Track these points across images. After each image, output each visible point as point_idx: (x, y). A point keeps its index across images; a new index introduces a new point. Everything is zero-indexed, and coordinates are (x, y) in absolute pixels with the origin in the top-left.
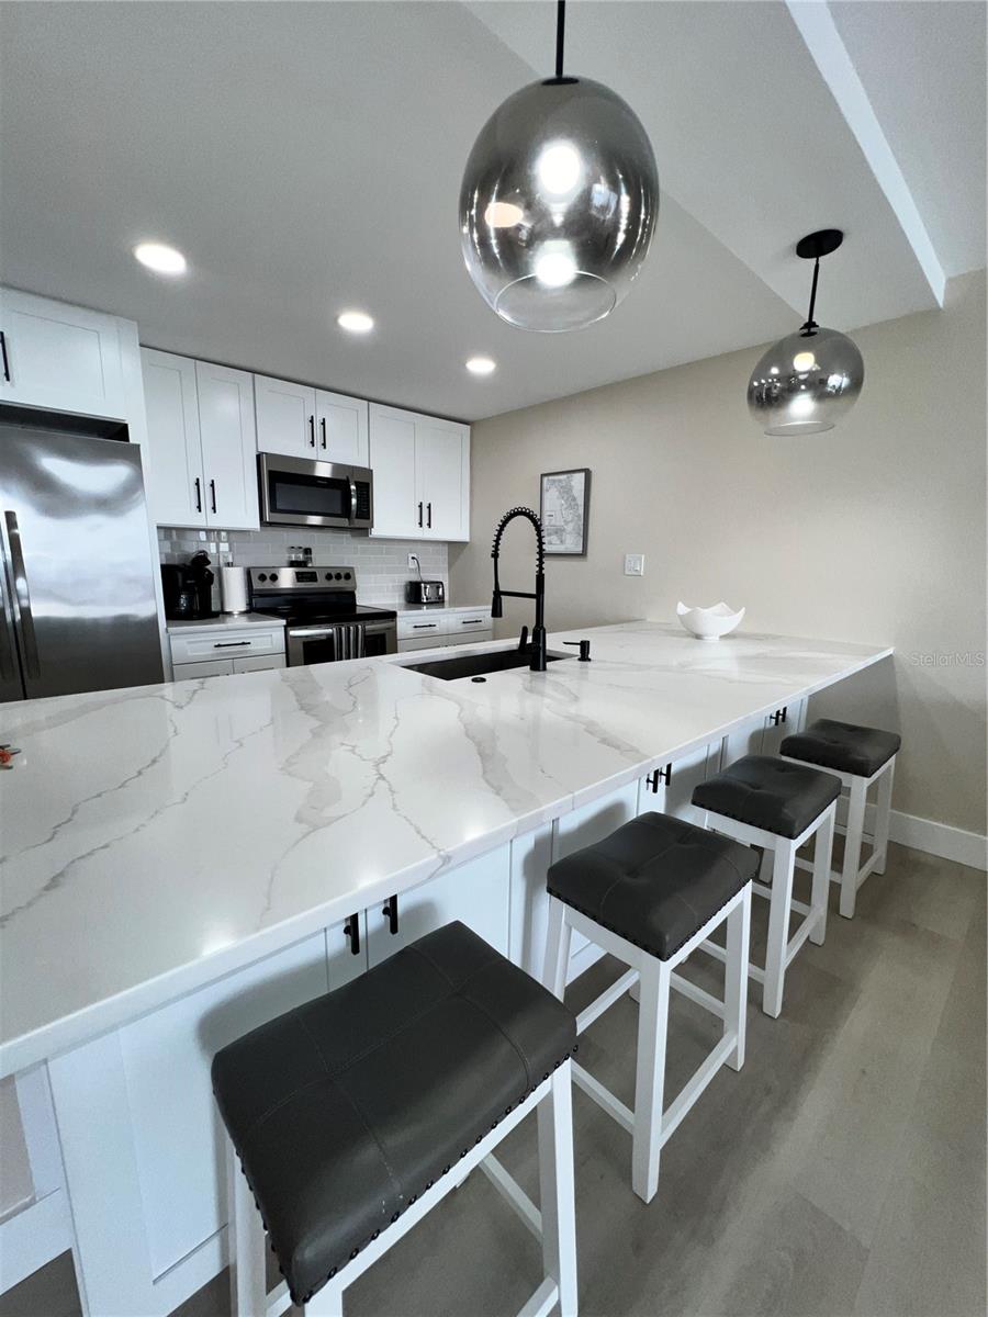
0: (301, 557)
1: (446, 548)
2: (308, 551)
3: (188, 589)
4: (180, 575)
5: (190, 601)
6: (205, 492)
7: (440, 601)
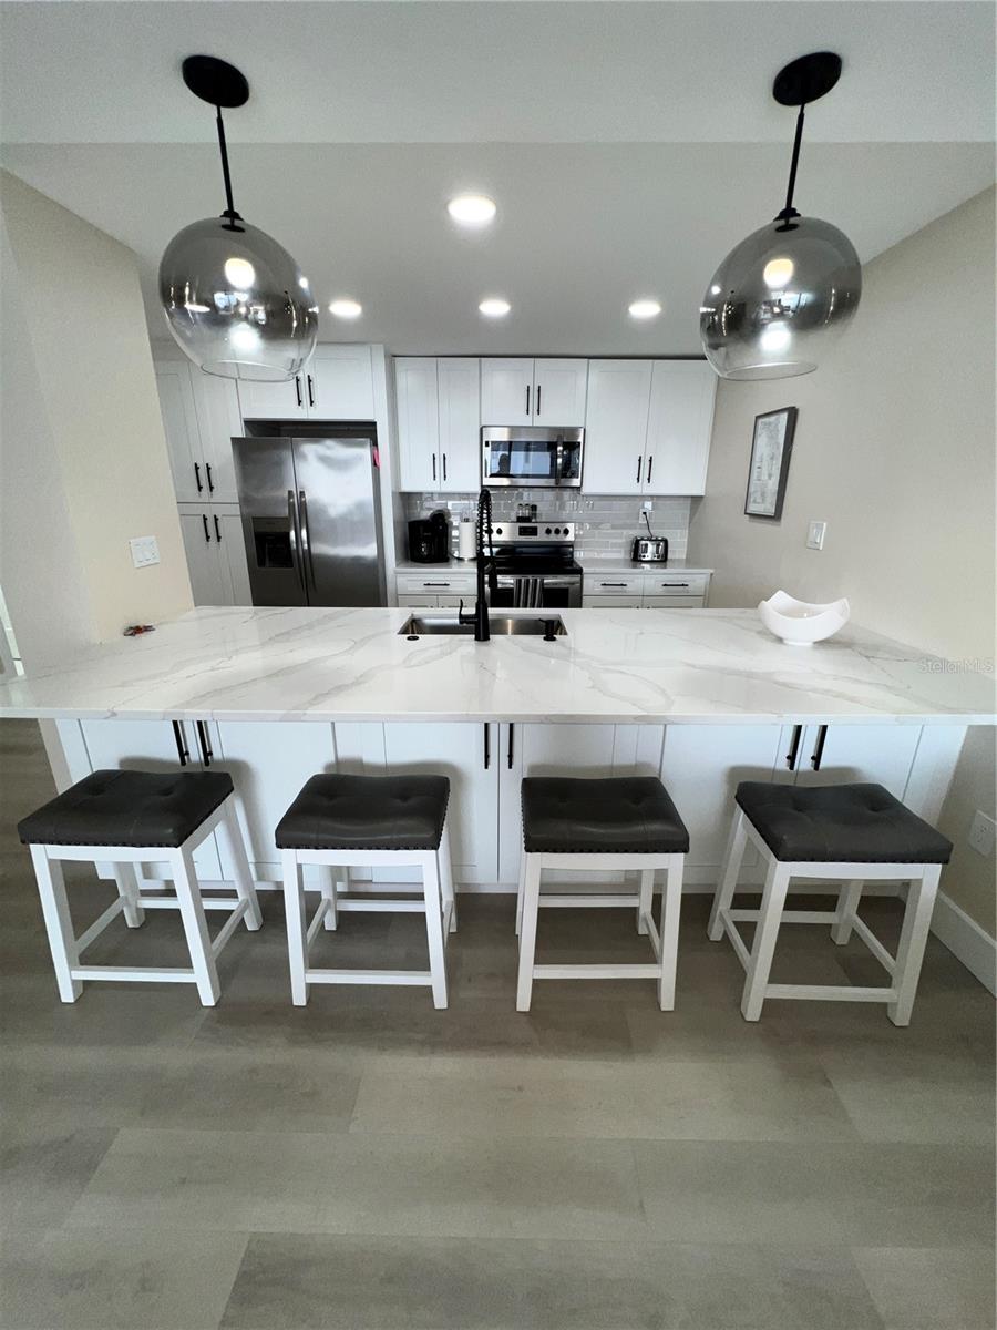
0: (527, 513)
1: (689, 502)
2: (534, 508)
3: (426, 540)
4: (421, 529)
5: (429, 549)
6: (440, 464)
7: (663, 559)
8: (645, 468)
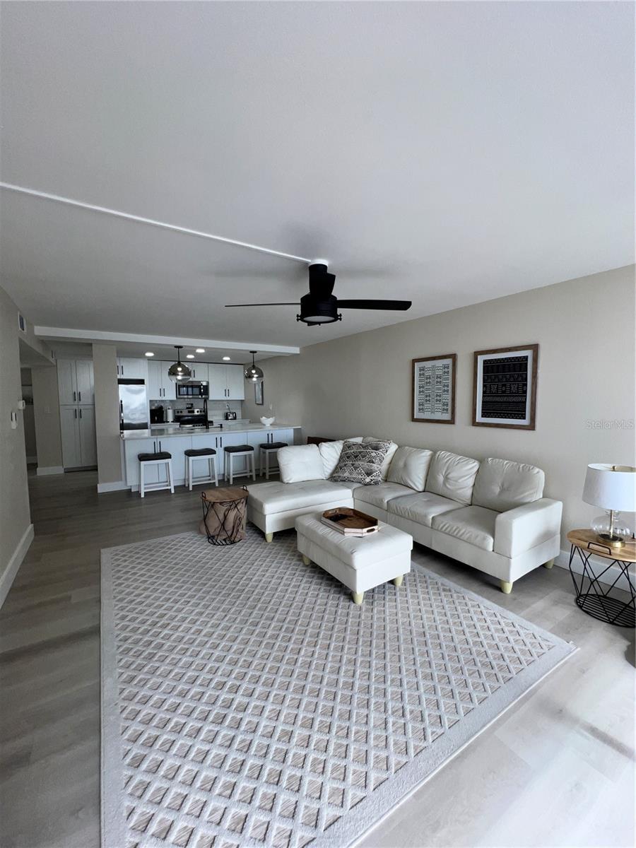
0: (190, 406)
1: (240, 401)
2: (192, 404)
3: (157, 415)
4: (155, 412)
6: (162, 392)
7: (235, 418)
8: (227, 392)
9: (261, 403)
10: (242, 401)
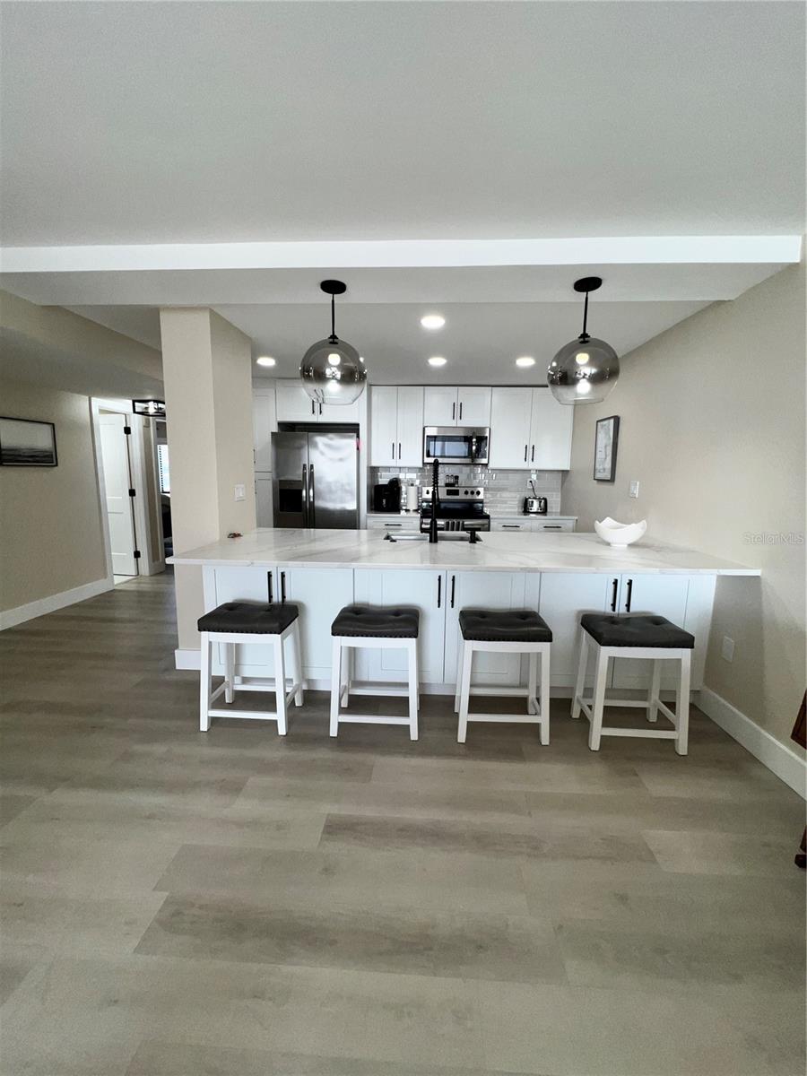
0: (452, 481)
1: (560, 474)
2: (457, 477)
3: (385, 497)
4: (383, 490)
5: (388, 503)
6: (397, 449)
7: (544, 511)
8: (530, 452)
9: (609, 477)
10: (565, 473)
